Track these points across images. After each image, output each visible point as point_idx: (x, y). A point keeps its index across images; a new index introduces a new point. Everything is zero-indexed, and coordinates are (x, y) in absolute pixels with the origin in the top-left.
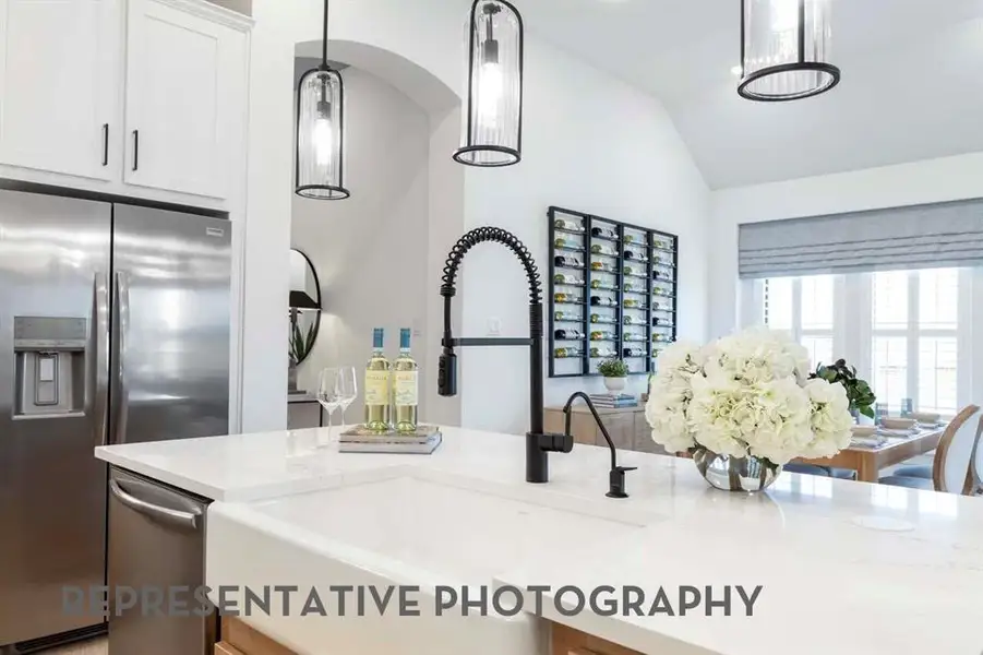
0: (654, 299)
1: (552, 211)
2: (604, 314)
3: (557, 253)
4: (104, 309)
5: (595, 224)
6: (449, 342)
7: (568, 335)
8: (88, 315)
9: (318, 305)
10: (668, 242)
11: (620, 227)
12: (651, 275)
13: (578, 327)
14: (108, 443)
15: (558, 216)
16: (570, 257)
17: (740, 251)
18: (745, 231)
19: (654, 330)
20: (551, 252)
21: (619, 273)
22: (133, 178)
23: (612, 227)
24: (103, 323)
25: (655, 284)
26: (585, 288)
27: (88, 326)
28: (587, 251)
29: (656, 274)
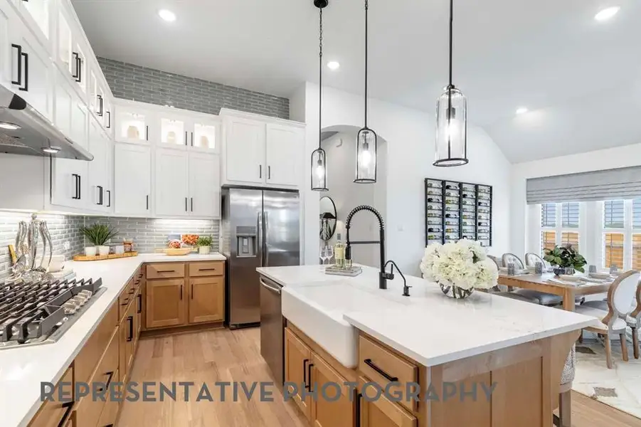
0: (479, 214)
1: (426, 180)
2: (453, 221)
3: (429, 197)
4: (261, 223)
5: (447, 184)
6: (349, 243)
7: (434, 230)
8: (256, 226)
9: (336, 218)
10: (487, 189)
11: (460, 184)
12: (477, 204)
13: (440, 227)
14: (263, 266)
15: (429, 182)
16: (435, 198)
17: (527, 191)
18: (530, 182)
19: (479, 228)
20: (426, 197)
21: (460, 203)
22: (268, 181)
23: (457, 185)
24: (261, 227)
25: (479, 208)
26: (443, 211)
27: (256, 229)
28: (443, 195)
29: (480, 203)
